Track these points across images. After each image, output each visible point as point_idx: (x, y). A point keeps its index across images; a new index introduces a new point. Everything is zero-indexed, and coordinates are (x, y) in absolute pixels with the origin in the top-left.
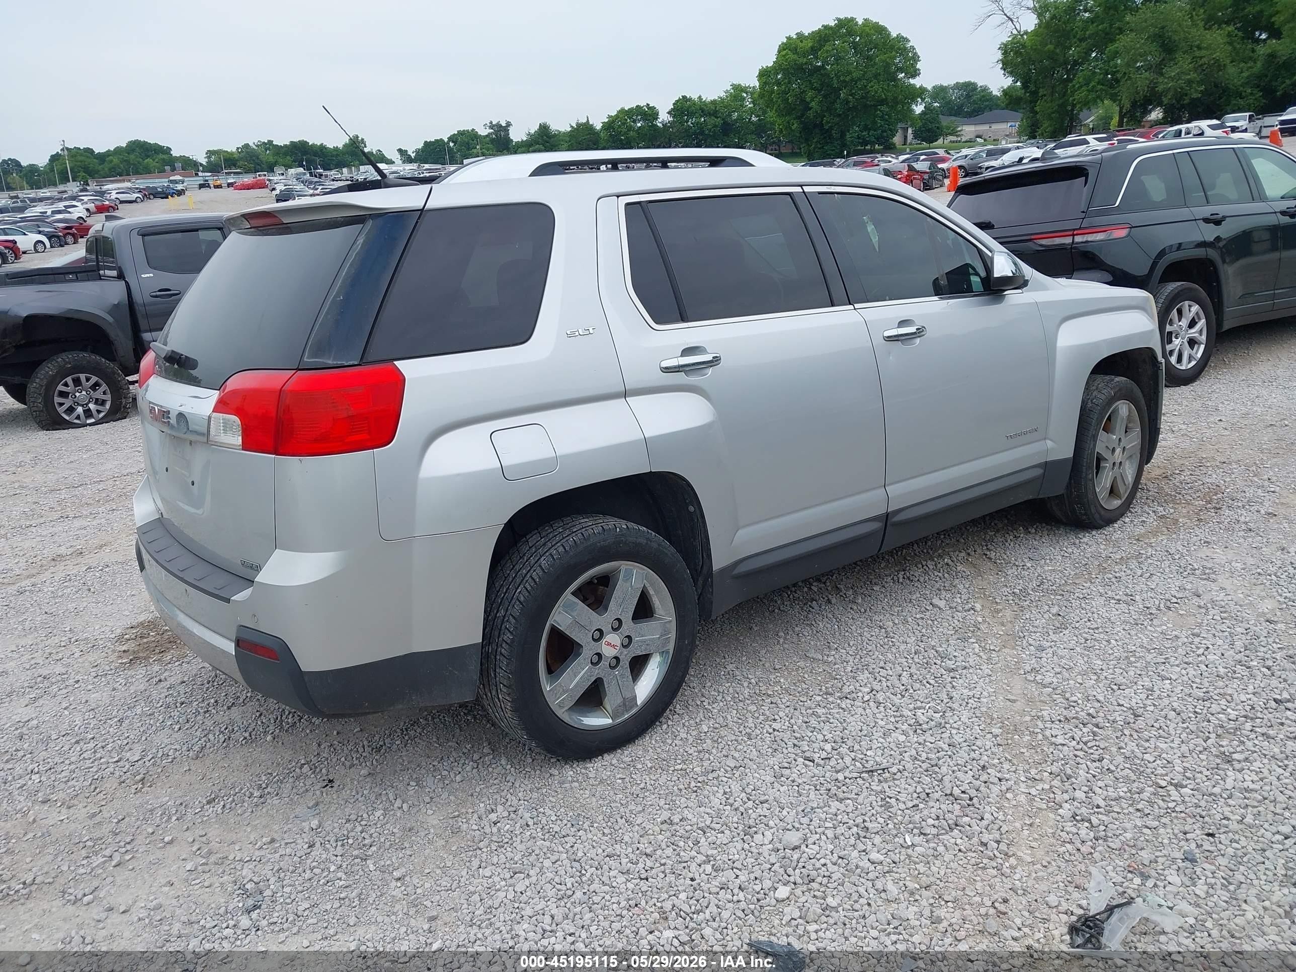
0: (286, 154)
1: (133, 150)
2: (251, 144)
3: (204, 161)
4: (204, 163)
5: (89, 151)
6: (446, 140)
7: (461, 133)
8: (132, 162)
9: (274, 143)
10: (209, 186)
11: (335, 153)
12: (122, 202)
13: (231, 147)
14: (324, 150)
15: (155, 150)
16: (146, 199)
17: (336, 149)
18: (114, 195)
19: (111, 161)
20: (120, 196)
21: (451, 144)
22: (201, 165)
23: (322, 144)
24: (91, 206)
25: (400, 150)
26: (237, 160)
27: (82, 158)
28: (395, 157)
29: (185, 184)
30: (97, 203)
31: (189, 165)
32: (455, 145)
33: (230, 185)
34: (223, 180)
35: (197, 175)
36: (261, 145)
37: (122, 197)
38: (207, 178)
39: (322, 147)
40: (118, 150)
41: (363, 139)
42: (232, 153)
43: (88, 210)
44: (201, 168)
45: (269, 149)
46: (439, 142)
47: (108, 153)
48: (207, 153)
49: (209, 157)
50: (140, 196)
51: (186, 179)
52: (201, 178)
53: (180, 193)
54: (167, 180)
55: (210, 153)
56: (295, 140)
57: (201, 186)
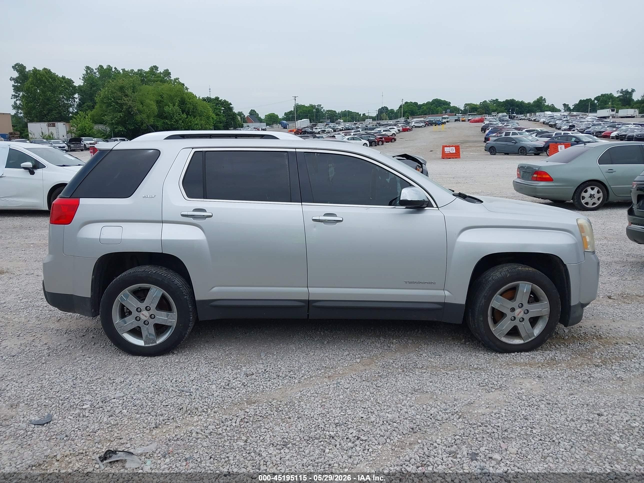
0: (502, 106)
1: (434, 103)
2: (487, 101)
3: (462, 109)
4: (463, 109)
5: (416, 104)
6: (593, 99)
7: (602, 95)
8: (432, 108)
9: (499, 100)
10: (459, 121)
11: (528, 106)
12: (416, 127)
13: (477, 102)
14: (523, 104)
15: (444, 103)
16: (427, 125)
17: (529, 104)
18: (413, 124)
19: (423, 108)
20: (415, 124)
21: (596, 102)
22: (461, 110)
23: (522, 101)
24: (401, 129)
25: (564, 105)
26: (478, 108)
27: (412, 107)
28: (561, 108)
29: (449, 119)
30: (404, 127)
31: (455, 110)
32: (598, 102)
33: (469, 120)
34: (466, 118)
35: (456, 115)
36: (492, 101)
37: (416, 125)
38: (460, 117)
39: (522, 103)
40: (428, 103)
41: (545, 99)
42: (476, 105)
43: (399, 130)
44: (460, 112)
45: (496, 103)
46: (589, 100)
47: (424, 105)
48: (465, 105)
49: (465, 107)
50: (424, 124)
51: (450, 117)
52: (457, 117)
53: (444, 123)
54: (441, 117)
55: (466, 105)
56: (508, 99)
57: (456, 120)
